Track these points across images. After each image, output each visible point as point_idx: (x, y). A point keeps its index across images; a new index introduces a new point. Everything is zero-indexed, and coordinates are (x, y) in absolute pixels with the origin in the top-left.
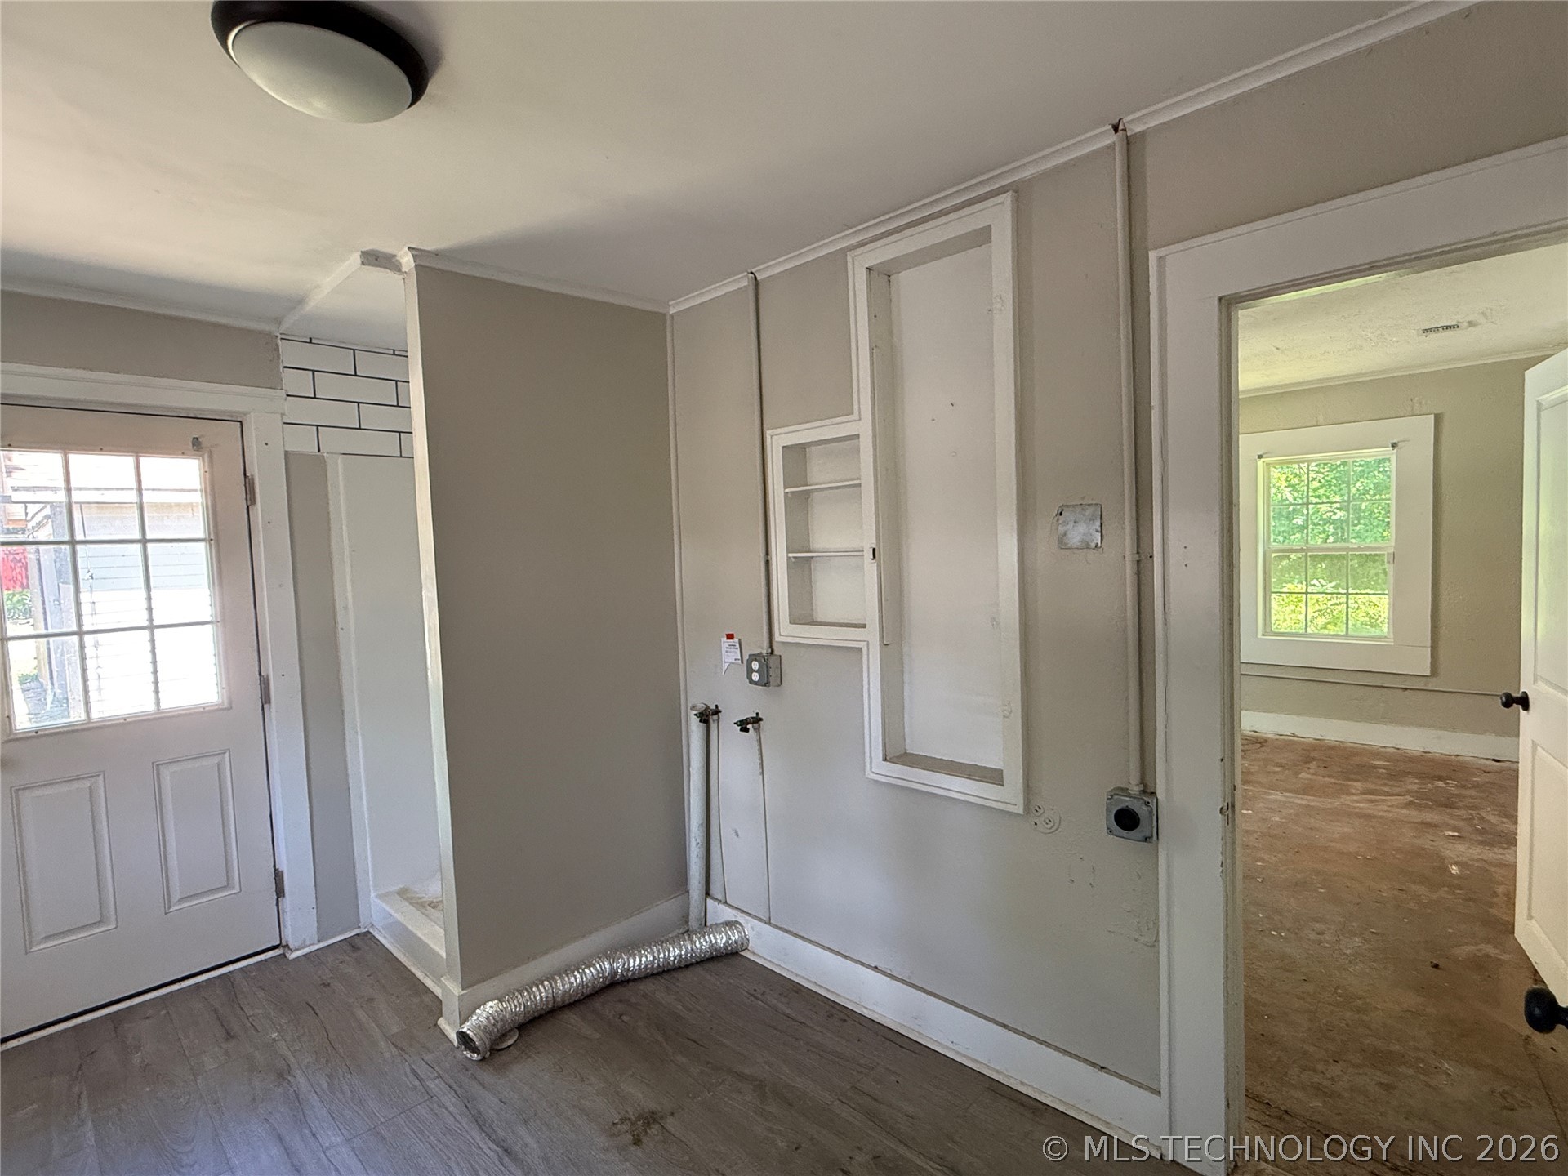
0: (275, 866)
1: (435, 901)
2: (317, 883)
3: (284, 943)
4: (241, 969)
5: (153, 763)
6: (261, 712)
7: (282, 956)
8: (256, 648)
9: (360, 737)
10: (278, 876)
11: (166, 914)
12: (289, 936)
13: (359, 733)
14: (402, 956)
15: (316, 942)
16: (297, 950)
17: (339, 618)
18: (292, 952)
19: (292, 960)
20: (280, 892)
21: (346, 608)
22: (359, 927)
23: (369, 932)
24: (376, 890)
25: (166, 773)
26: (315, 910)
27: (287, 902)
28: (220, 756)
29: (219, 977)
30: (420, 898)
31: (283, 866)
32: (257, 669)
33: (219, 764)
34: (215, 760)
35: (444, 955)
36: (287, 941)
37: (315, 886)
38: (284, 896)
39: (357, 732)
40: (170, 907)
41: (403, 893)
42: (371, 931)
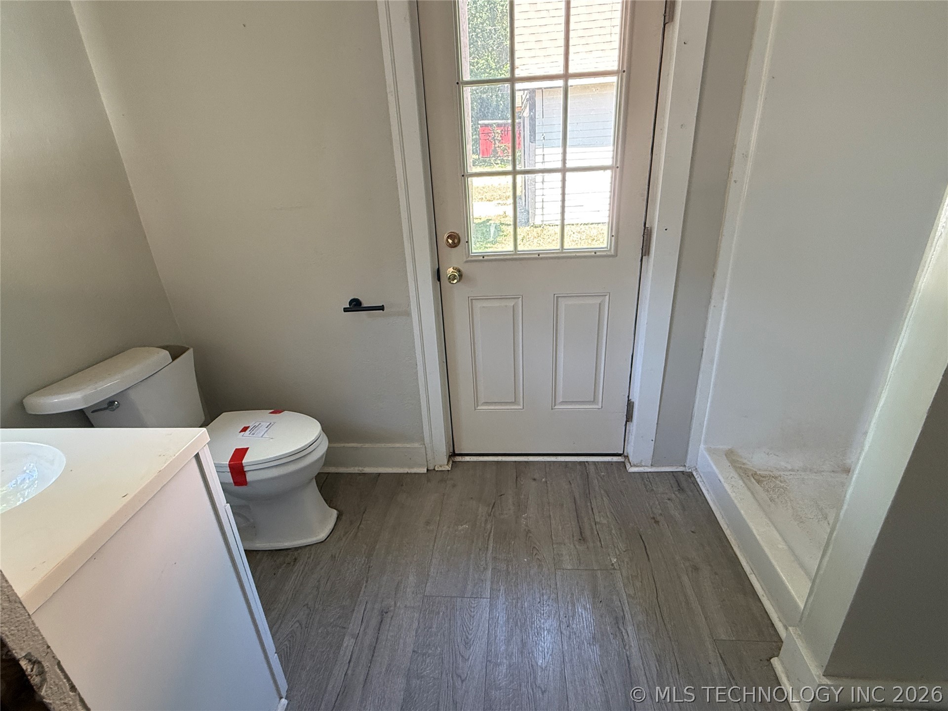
0: (629, 397)
1: (758, 472)
2: (659, 422)
3: (625, 454)
4: (594, 463)
5: (554, 295)
6: (640, 263)
7: (622, 465)
8: (646, 197)
9: (725, 305)
10: (630, 405)
11: (552, 409)
12: (630, 450)
13: (726, 299)
14: (726, 527)
15: (650, 465)
16: (635, 466)
17: (735, 169)
18: (631, 466)
19: (630, 473)
20: (629, 417)
21: (745, 156)
22: (685, 466)
23: (691, 473)
24: (706, 442)
25: (563, 303)
26: (654, 442)
27: (633, 426)
28: (603, 297)
29: (580, 462)
30: (744, 464)
31: (635, 398)
32: (643, 220)
33: (600, 304)
34: (598, 301)
35: (802, 606)
36: (628, 453)
37: (657, 424)
38: (631, 421)
39: (723, 298)
40: (555, 405)
41: (730, 455)
42: (694, 473)
